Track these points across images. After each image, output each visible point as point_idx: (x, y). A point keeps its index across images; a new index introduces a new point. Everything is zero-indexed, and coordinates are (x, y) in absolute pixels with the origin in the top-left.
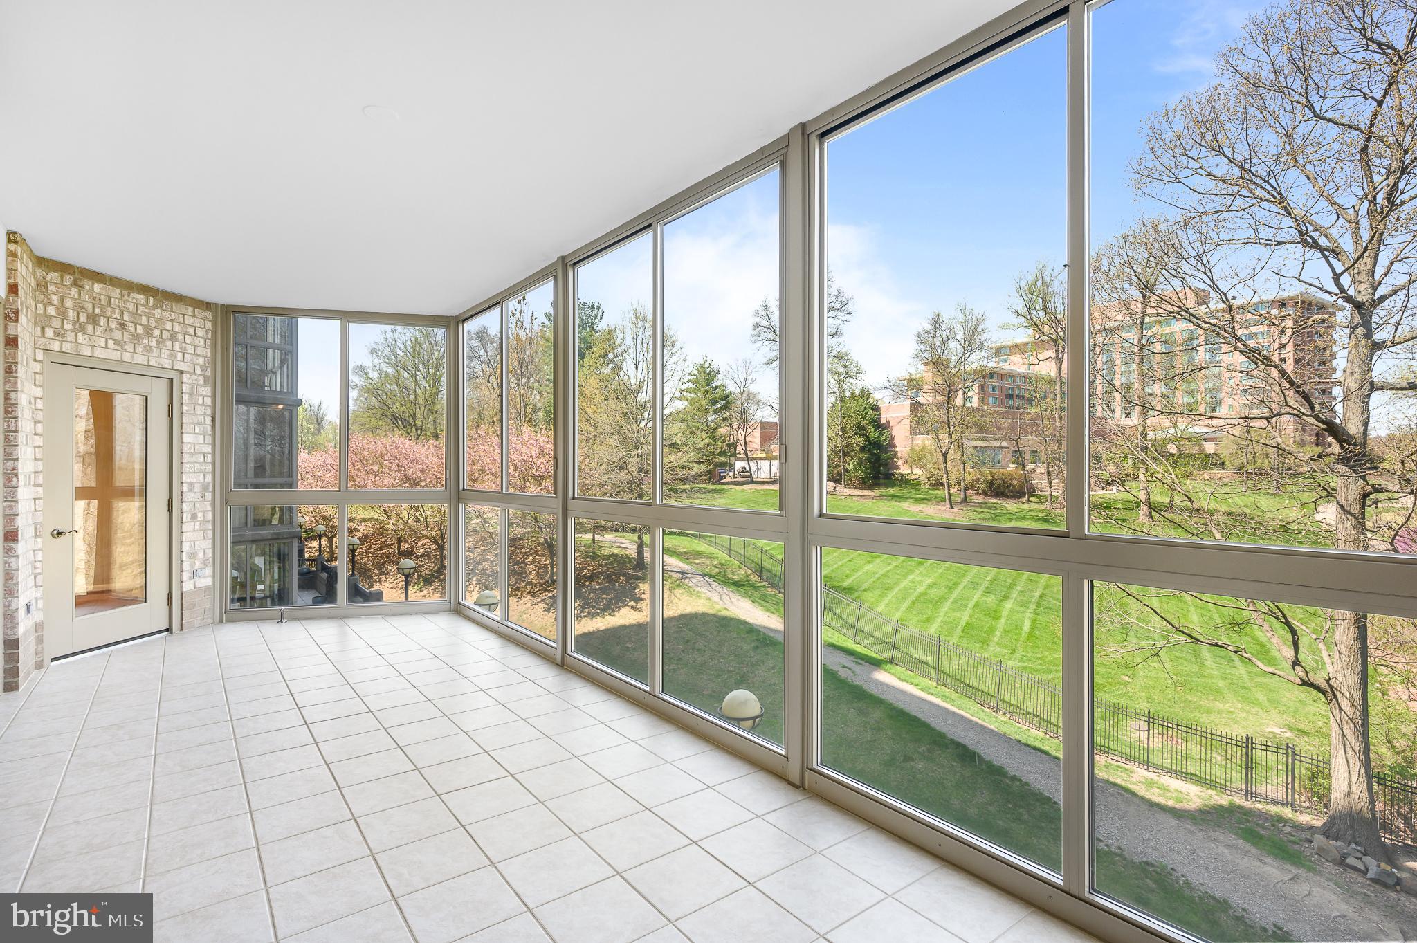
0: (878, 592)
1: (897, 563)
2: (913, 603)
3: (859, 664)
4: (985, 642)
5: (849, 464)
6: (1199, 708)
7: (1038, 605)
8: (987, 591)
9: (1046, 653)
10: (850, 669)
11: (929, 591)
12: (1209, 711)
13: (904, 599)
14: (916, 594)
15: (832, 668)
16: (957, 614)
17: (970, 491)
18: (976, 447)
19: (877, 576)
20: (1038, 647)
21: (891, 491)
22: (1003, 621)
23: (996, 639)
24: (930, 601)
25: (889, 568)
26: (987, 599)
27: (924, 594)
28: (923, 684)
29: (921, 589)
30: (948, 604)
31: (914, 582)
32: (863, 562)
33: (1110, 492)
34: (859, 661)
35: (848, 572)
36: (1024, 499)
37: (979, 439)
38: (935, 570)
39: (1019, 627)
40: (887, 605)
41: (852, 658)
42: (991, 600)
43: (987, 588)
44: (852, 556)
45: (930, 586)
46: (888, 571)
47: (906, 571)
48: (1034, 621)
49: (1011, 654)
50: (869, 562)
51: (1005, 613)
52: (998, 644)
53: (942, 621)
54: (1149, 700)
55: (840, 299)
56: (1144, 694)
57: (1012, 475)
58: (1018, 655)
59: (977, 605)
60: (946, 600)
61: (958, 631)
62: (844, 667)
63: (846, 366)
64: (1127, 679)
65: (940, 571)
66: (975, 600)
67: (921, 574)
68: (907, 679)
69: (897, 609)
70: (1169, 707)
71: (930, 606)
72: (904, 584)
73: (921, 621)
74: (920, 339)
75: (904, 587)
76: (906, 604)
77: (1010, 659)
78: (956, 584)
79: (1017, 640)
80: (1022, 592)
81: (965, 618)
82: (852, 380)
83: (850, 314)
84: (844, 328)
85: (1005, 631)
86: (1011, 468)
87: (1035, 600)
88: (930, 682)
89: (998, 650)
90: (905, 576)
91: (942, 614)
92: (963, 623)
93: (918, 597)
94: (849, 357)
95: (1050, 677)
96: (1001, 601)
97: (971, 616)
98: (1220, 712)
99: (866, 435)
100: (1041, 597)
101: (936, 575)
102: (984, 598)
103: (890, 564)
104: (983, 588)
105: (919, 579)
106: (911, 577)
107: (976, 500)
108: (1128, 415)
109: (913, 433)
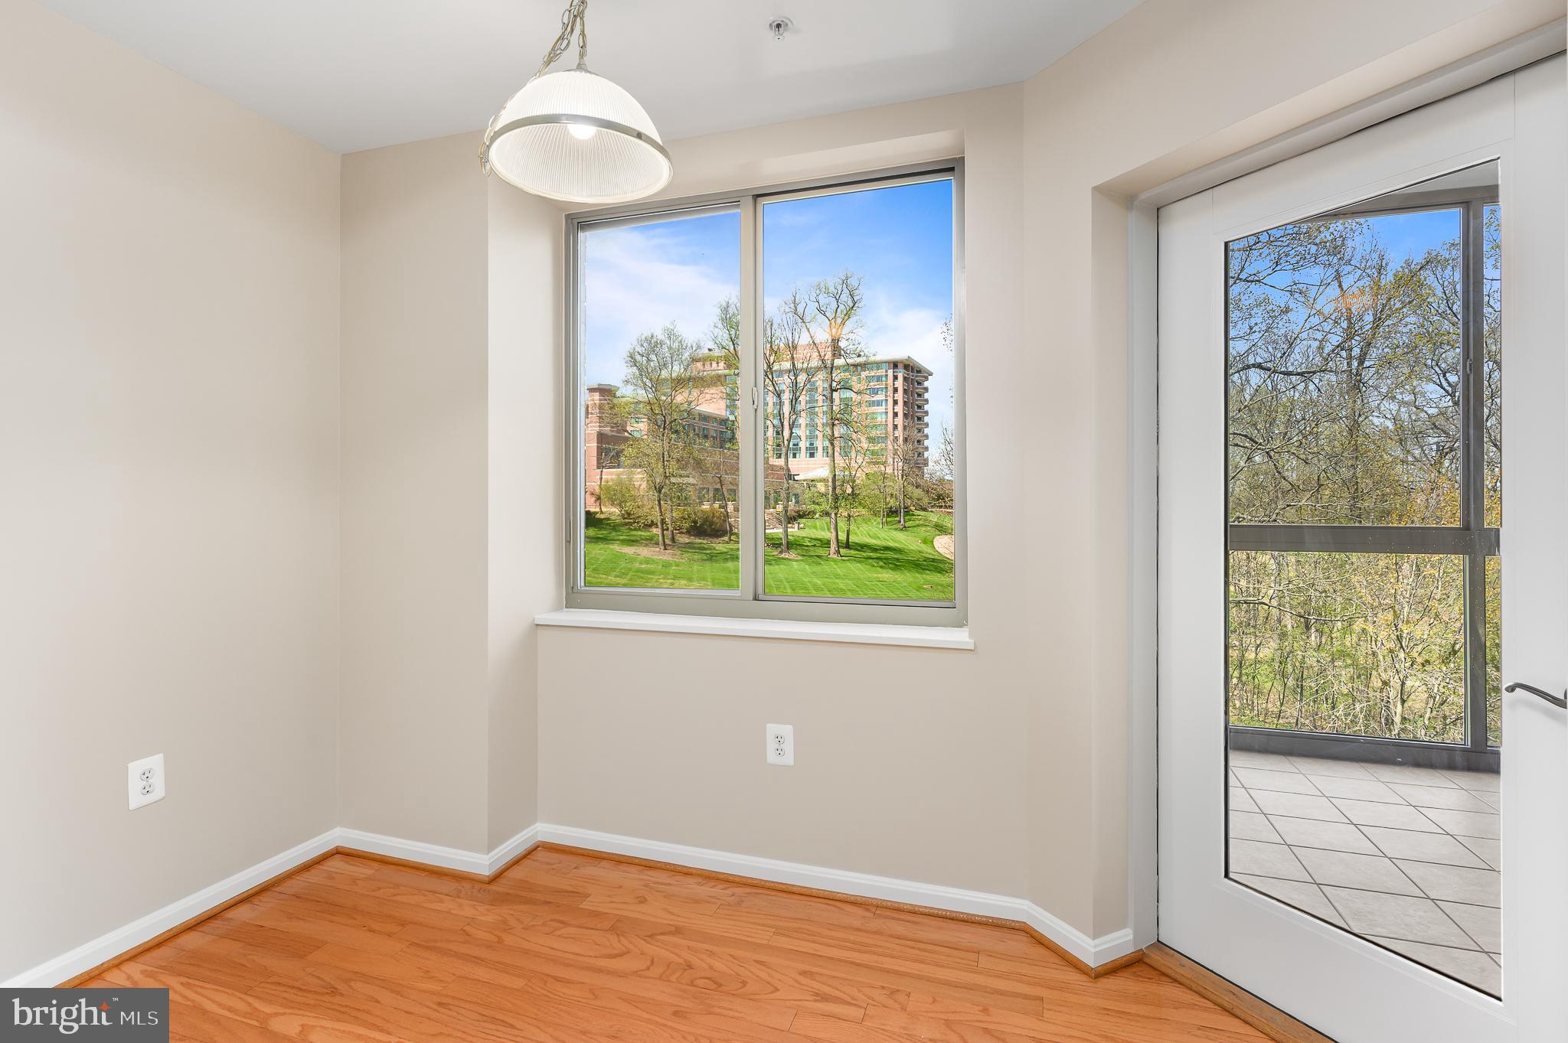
36: (726, 538)
57: (714, 513)
107: (684, 539)
108: (812, 455)
109: (600, 466)
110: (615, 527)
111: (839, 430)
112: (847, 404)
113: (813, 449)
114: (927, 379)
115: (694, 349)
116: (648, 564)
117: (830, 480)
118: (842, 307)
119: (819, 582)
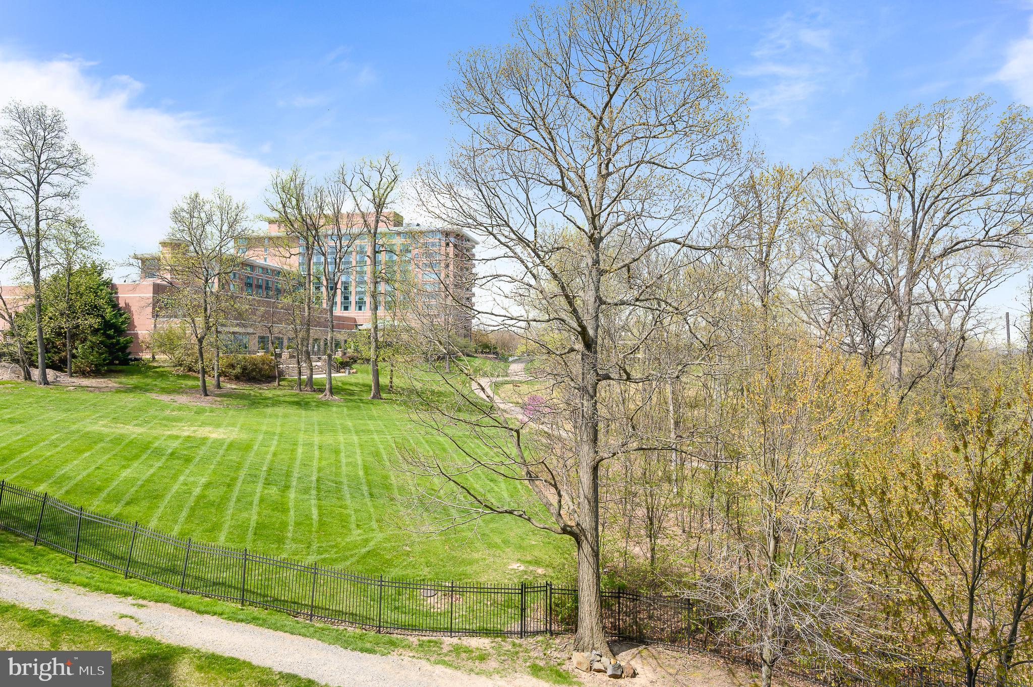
0: (145, 504)
1: (160, 464)
2: (193, 509)
3: (142, 606)
4: (280, 541)
5: (77, 349)
6: (463, 562)
7: (318, 489)
8: (268, 483)
9: (339, 540)
10: (132, 617)
11: (207, 493)
12: (471, 563)
13: (180, 507)
14: (192, 499)
15: (103, 623)
16: (245, 515)
17: (222, 379)
18: (234, 333)
19: (139, 483)
20: (331, 535)
21: (133, 380)
22: (292, 513)
23: (290, 535)
24: (212, 504)
25: (152, 471)
26: (270, 492)
27: (202, 497)
28: (227, 610)
29: (197, 491)
30: (232, 504)
31: (186, 485)
32: (117, 468)
33: (344, 374)
34: (141, 602)
35: (99, 483)
36: (276, 384)
37: (237, 325)
38: (207, 466)
39: (308, 517)
40: (160, 519)
41: (130, 599)
42: (273, 491)
43: (266, 479)
44: (100, 462)
45: (207, 486)
46: (152, 475)
47: (173, 472)
48: (320, 507)
49: (308, 547)
50: (124, 467)
51: (291, 504)
52: (292, 540)
53: (230, 527)
54: (428, 564)
55: (75, 156)
56: (423, 559)
57: (264, 361)
58: (314, 547)
59: (262, 500)
60: (228, 500)
61: (250, 535)
62: (122, 616)
63: (77, 234)
64: (408, 548)
65: (212, 467)
66: (258, 495)
67: (192, 474)
68: (208, 609)
69: (175, 522)
70: (444, 567)
71: (213, 510)
72: (176, 487)
73: (207, 531)
74: (176, 216)
75: (177, 492)
76: (184, 514)
77: (308, 554)
78: (234, 479)
79: (310, 532)
80: (300, 478)
81: (255, 517)
82: (84, 252)
83: (87, 174)
84: (80, 191)
85: (298, 524)
86: (261, 354)
87: (314, 485)
88: (233, 605)
89: (294, 546)
90: (175, 477)
91: (228, 518)
92: (253, 524)
93: (197, 502)
94: (83, 224)
95: (348, 563)
96: (283, 491)
97: (259, 514)
98: (477, 561)
99: (102, 316)
100: (318, 481)
101: (210, 471)
102: (266, 491)
103: (152, 466)
104: (261, 481)
105: (192, 479)
106: (182, 478)
107: (229, 386)
108: (360, 309)
109: (156, 315)
110: (162, 375)
111: (382, 287)
112: (390, 265)
113: (362, 303)
114: (474, 247)
115: (240, 208)
116: (180, 411)
117: (372, 330)
118: (385, 179)
119: (350, 424)
